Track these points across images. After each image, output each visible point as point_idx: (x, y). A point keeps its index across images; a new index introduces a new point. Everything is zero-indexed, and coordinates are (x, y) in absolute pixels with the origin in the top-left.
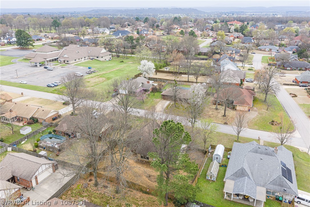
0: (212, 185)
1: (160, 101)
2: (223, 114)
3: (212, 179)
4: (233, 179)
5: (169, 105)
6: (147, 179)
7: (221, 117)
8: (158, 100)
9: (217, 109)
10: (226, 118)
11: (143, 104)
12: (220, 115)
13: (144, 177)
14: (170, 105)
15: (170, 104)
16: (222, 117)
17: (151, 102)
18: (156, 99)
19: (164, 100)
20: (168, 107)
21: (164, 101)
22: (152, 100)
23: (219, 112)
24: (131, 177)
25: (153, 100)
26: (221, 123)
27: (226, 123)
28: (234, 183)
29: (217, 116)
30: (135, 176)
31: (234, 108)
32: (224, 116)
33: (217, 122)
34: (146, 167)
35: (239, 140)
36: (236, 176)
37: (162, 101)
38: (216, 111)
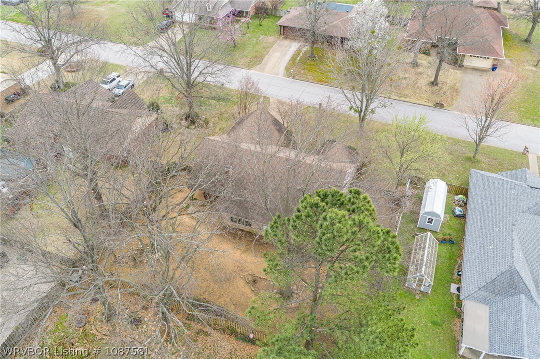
0: (420, 308)
1: (275, 42)
2: (433, 79)
3: (422, 289)
4: (484, 301)
5: (298, 52)
6: (247, 290)
7: (426, 86)
8: (271, 39)
9: (415, 65)
10: (438, 88)
11: (233, 51)
12: (423, 82)
13: (241, 283)
14: (301, 55)
15: (300, 51)
16: (428, 87)
17: (254, 47)
18: (266, 35)
19: (286, 38)
20: (296, 59)
21: (286, 42)
22: (255, 40)
23: (421, 73)
24: (204, 285)
25: (258, 39)
26: (425, 104)
27: (439, 105)
28: (488, 315)
29: (416, 83)
30: (216, 282)
31: (457, 62)
32: (432, 83)
33: (416, 102)
34: (243, 248)
35: (478, 157)
36: (493, 292)
37: (282, 43)
38: (413, 70)
